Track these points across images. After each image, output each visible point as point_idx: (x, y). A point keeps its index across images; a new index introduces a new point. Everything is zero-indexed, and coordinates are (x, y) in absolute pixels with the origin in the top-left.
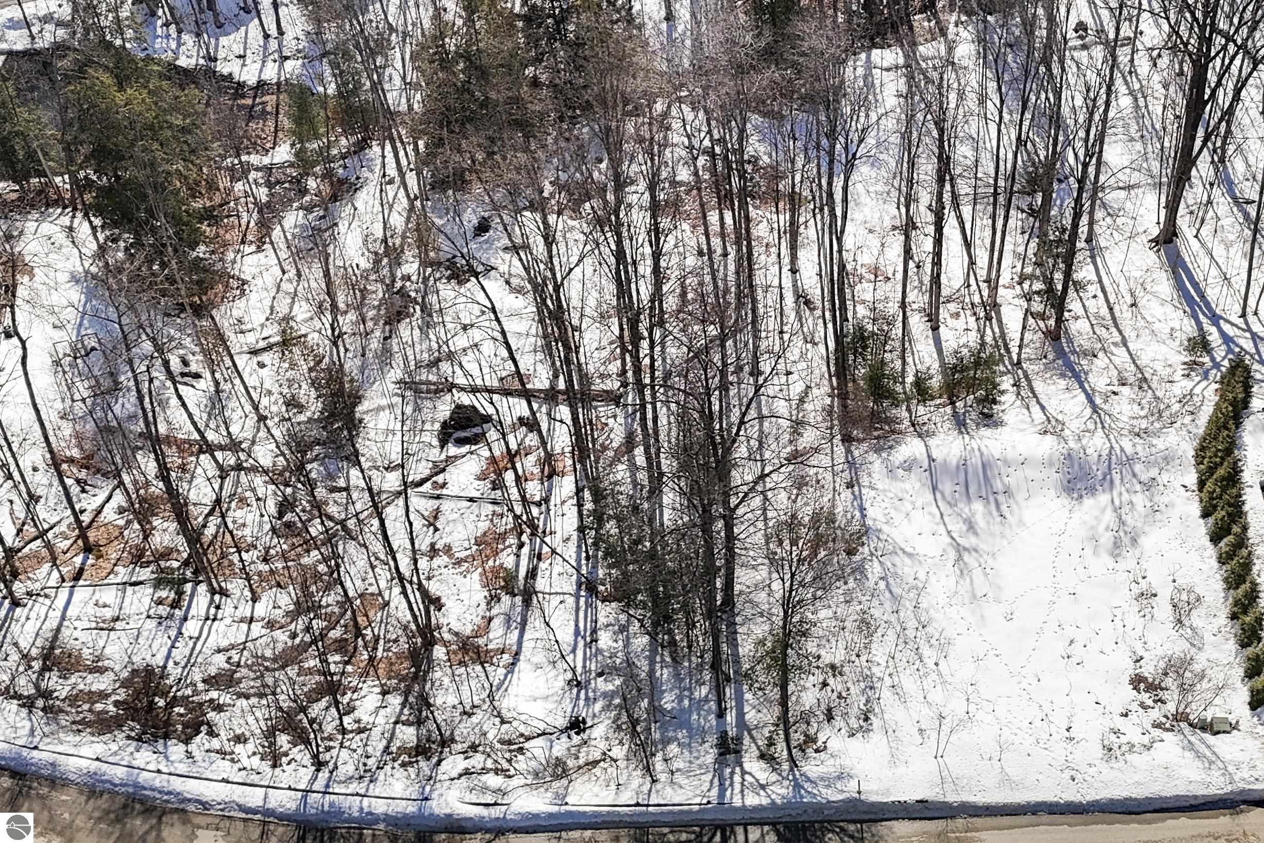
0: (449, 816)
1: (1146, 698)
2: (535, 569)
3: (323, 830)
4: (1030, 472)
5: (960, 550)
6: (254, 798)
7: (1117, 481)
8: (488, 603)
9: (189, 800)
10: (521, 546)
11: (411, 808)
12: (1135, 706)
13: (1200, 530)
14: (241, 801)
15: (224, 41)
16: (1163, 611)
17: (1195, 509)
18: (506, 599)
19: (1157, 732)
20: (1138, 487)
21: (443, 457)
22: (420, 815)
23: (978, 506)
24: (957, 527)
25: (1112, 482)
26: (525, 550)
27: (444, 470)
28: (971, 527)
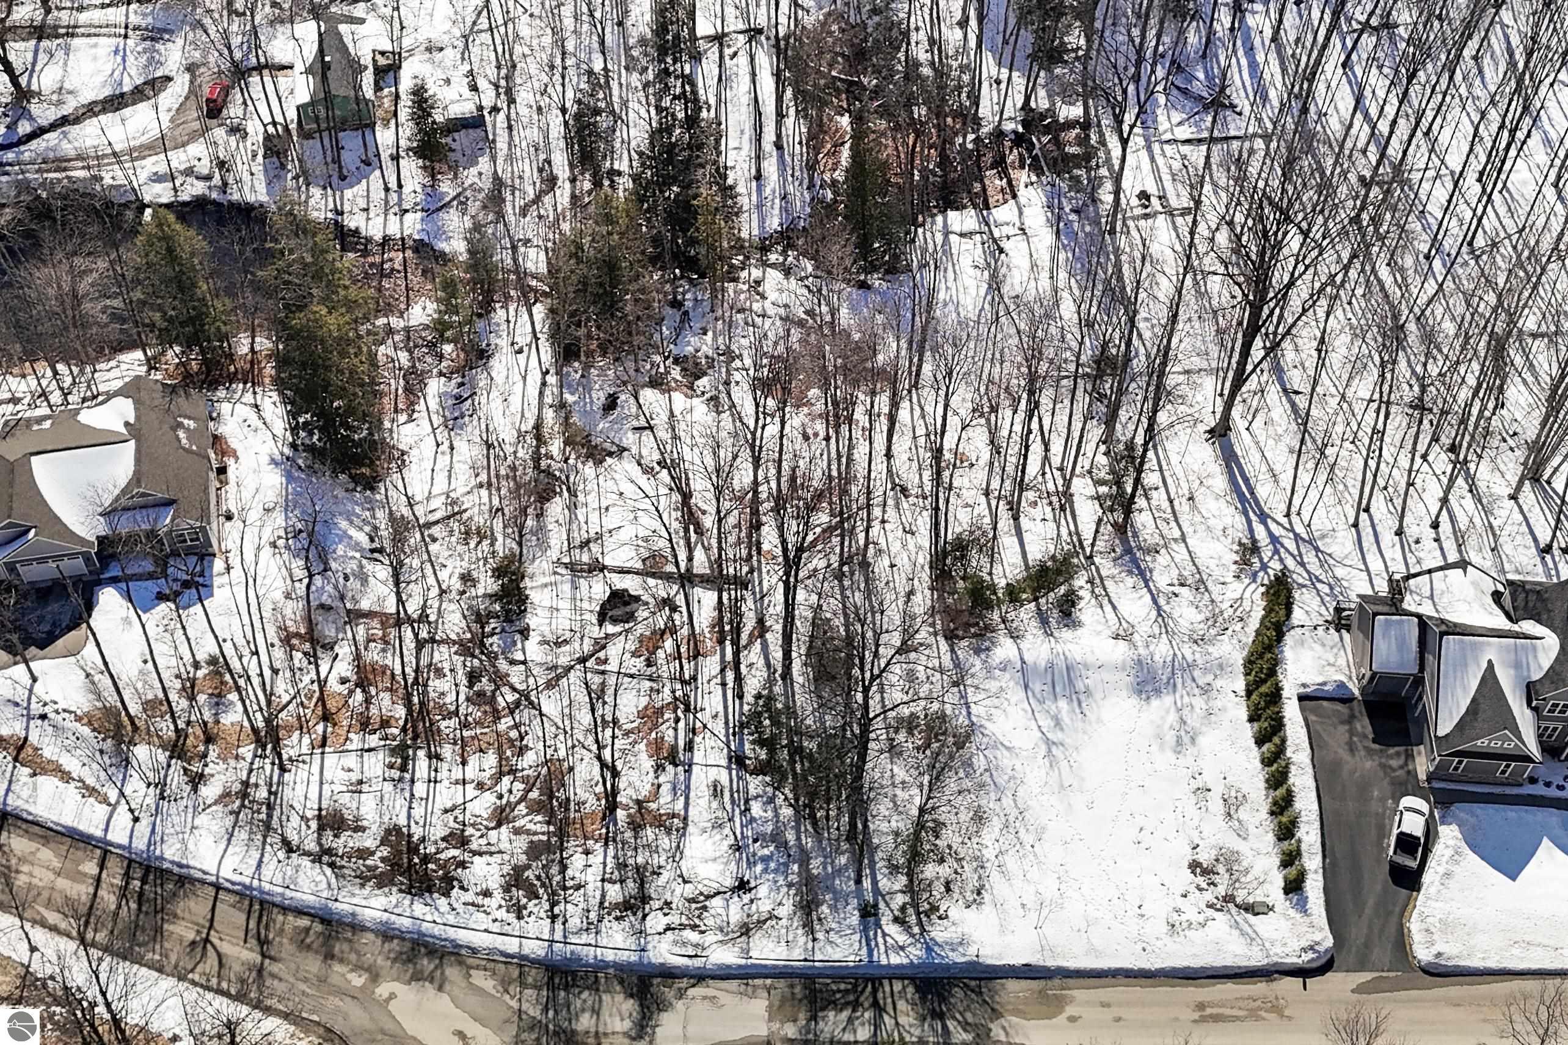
0: (662, 965)
1: (1201, 881)
2: (691, 742)
3: (566, 973)
4: (1106, 676)
5: (1049, 743)
6: (511, 945)
7: (1179, 685)
8: (656, 772)
9: (461, 946)
10: (677, 720)
11: (634, 957)
12: (1192, 889)
13: (1247, 732)
14: (502, 948)
15: (348, 193)
16: (1216, 806)
17: (1243, 713)
18: (670, 768)
19: (1210, 912)
20: (1197, 691)
21: (602, 635)
22: (640, 963)
23: (1063, 704)
24: (1046, 723)
25: (1175, 685)
26: (681, 724)
27: (604, 647)
28: (1058, 723)
